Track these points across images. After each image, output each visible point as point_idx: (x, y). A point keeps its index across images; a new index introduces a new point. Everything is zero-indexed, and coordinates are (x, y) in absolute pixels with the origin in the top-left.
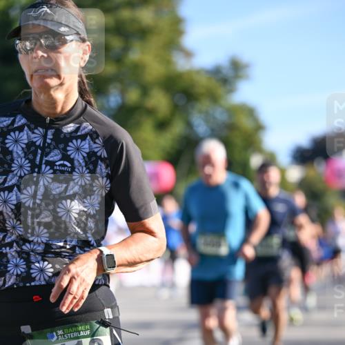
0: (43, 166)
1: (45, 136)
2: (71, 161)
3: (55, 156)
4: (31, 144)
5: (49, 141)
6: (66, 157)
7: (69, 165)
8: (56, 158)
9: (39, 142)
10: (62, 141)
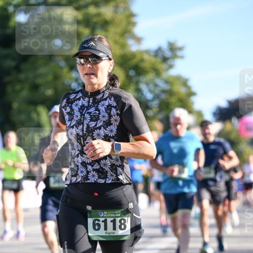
0: (86, 115)
1: (89, 102)
2: (99, 110)
3: (92, 110)
4: (83, 106)
5: (90, 104)
6: (97, 109)
7: (98, 112)
8: (92, 111)
9: (86, 105)
10: (96, 103)
